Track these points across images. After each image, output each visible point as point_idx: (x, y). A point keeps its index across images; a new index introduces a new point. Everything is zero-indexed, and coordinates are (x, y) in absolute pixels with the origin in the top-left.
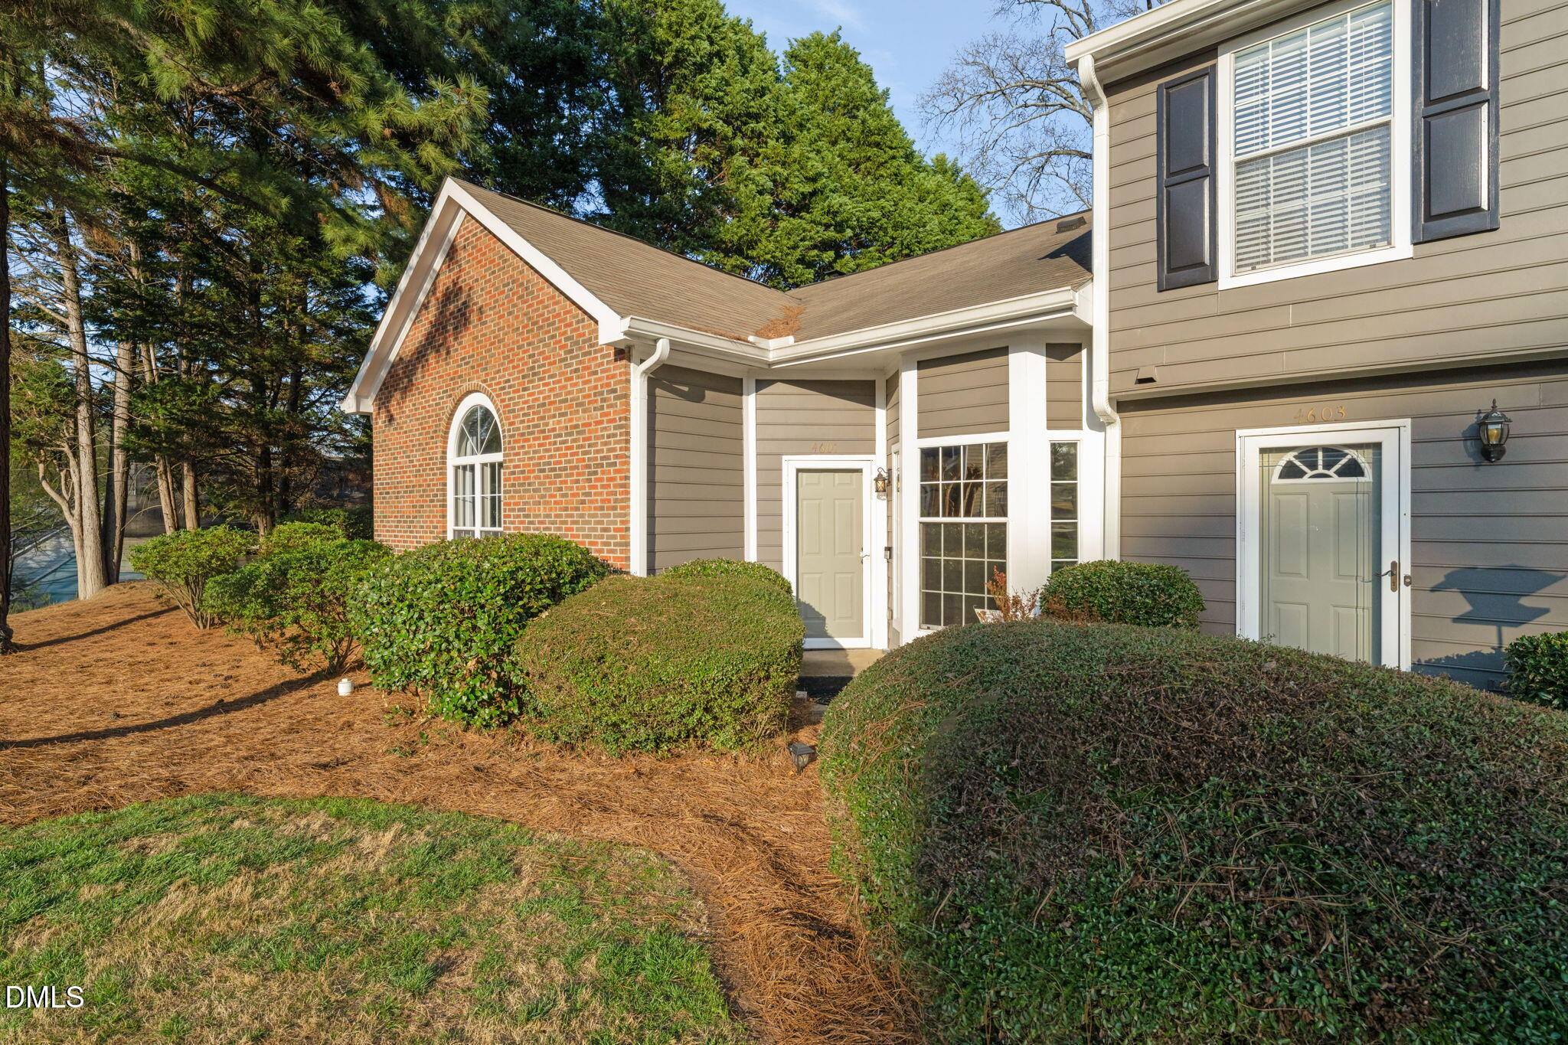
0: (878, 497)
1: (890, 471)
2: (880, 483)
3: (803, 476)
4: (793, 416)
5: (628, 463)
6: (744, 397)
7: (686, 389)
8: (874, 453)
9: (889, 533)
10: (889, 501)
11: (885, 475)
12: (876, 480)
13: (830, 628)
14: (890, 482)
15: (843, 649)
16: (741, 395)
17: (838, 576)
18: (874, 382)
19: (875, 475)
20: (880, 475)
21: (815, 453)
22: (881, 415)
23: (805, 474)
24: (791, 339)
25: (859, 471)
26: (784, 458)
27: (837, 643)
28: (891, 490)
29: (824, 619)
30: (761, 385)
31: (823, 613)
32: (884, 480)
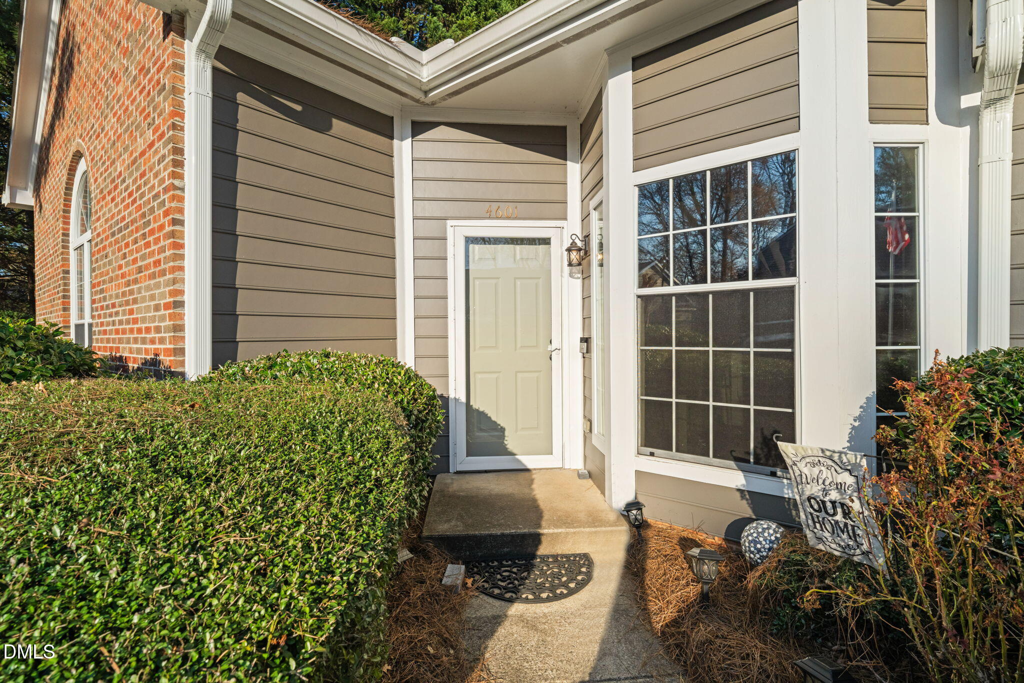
0: (571, 275)
1: (587, 238)
2: (574, 256)
3: (475, 249)
4: (461, 171)
5: (181, 199)
6: (395, 142)
7: (299, 108)
8: (566, 219)
9: (586, 319)
10: (586, 277)
11: (579, 244)
12: (569, 250)
13: (511, 443)
14: (587, 253)
15: (528, 470)
16: (392, 138)
17: (520, 375)
18: (564, 129)
19: (567, 244)
20: (573, 243)
21: (490, 218)
22: (574, 170)
23: (477, 247)
24: (449, 43)
25: (546, 241)
26: (450, 223)
27: (519, 461)
28: (589, 264)
29: (503, 430)
30: (418, 128)
31: (501, 422)
32: (580, 250)
